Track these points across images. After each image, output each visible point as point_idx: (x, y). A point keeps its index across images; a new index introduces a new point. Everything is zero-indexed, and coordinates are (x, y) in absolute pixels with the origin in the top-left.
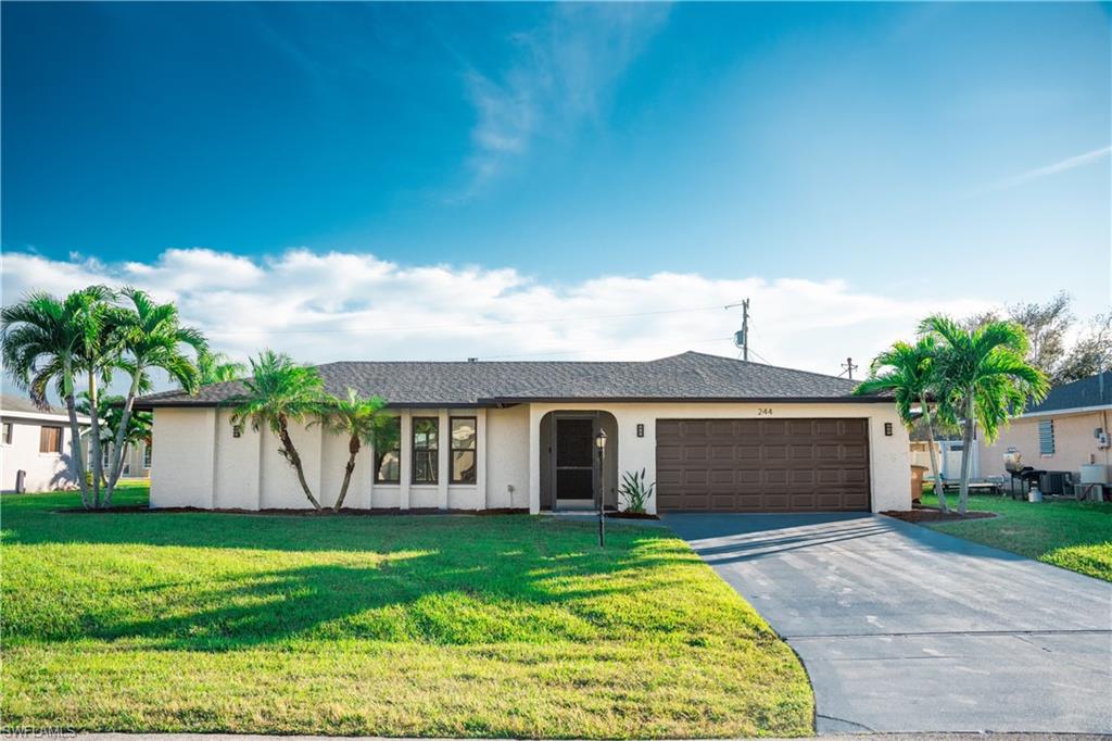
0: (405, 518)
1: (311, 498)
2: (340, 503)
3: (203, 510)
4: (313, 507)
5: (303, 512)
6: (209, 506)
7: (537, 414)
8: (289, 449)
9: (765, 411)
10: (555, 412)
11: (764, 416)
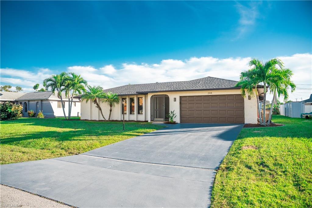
0: (115, 122)
1: (104, 118)
2: (109, 119)
3: (88, 120)
4: (104, 119)
5: (102, 121)
6: (90, 119)
7: (150, 96)
8: (98, 106)
9: (210, 93)
10: (154, 95)
11: (209, 94)
